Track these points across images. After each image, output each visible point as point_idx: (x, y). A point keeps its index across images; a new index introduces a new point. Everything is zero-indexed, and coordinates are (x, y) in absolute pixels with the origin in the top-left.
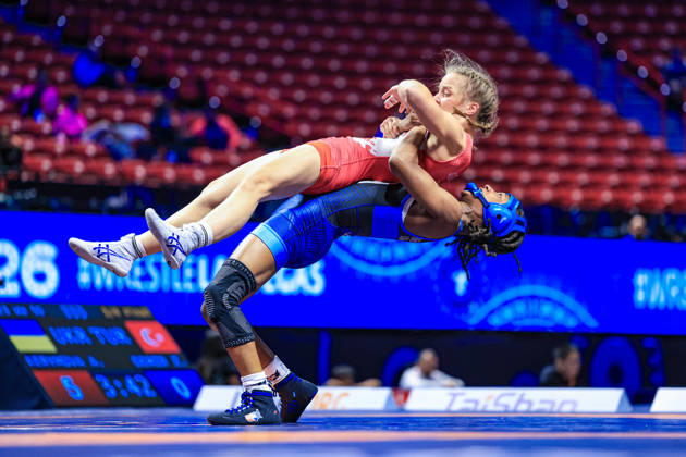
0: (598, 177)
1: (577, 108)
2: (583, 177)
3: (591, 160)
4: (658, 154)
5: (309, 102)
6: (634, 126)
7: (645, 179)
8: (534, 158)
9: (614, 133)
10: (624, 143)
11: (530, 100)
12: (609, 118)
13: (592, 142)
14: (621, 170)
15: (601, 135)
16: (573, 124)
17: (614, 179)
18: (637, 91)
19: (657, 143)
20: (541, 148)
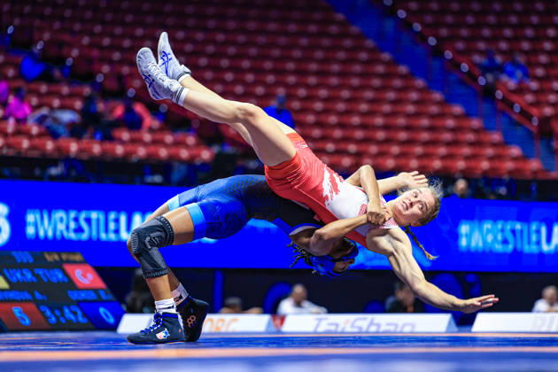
0: (430, 149)
1: (414, 96)
2: (419, 150)
3: (425, 136)
4: (476, 131)
6: (458, 109)
7: (466, 151)
8: (381, 135)
9: (441, 116)
10: (450, 123)
11: (377, 89)
12: (439, 103)
13: (425, 122)
15: (432, 117)
16: (410, 108)
17: (442, 150)
18: (462, 83)
19: (476, 123)
20: (386, 127)
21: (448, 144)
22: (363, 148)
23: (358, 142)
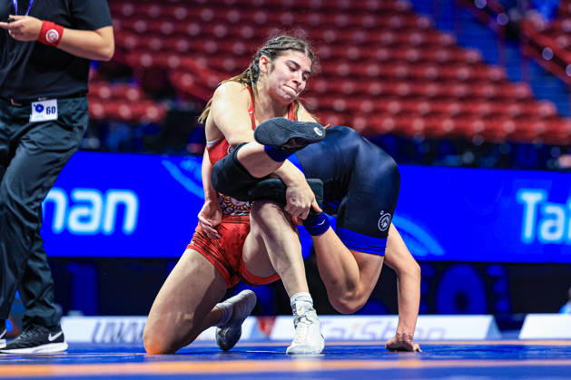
0: (439, 106)
1: (417, 38)
2: (424, 107)
3: (432, 89)
4: (497, 83)
5: (149, 33)
6: (473, 55)
7: (485, 108)
8: (375, 88)
9: (453, 63)
10: (464, 72)
11: (369, 30)
12: (449, 47)
13: (431, 71)
14: (461, 99)
15: (441, 64)
16: (413, 54)
17: (454, 108)
18: (477, 21)
19: (496, 72)
20: (381, 78)
21: (462, 99)
22: (353, 104)
23: (347, 96)
